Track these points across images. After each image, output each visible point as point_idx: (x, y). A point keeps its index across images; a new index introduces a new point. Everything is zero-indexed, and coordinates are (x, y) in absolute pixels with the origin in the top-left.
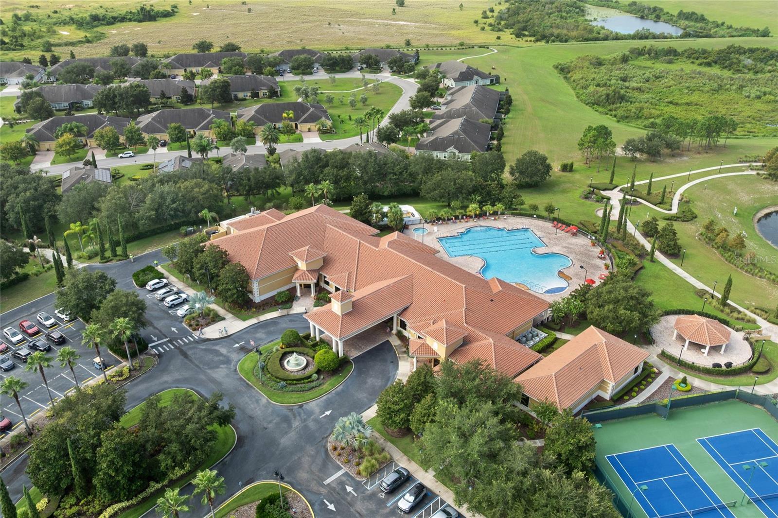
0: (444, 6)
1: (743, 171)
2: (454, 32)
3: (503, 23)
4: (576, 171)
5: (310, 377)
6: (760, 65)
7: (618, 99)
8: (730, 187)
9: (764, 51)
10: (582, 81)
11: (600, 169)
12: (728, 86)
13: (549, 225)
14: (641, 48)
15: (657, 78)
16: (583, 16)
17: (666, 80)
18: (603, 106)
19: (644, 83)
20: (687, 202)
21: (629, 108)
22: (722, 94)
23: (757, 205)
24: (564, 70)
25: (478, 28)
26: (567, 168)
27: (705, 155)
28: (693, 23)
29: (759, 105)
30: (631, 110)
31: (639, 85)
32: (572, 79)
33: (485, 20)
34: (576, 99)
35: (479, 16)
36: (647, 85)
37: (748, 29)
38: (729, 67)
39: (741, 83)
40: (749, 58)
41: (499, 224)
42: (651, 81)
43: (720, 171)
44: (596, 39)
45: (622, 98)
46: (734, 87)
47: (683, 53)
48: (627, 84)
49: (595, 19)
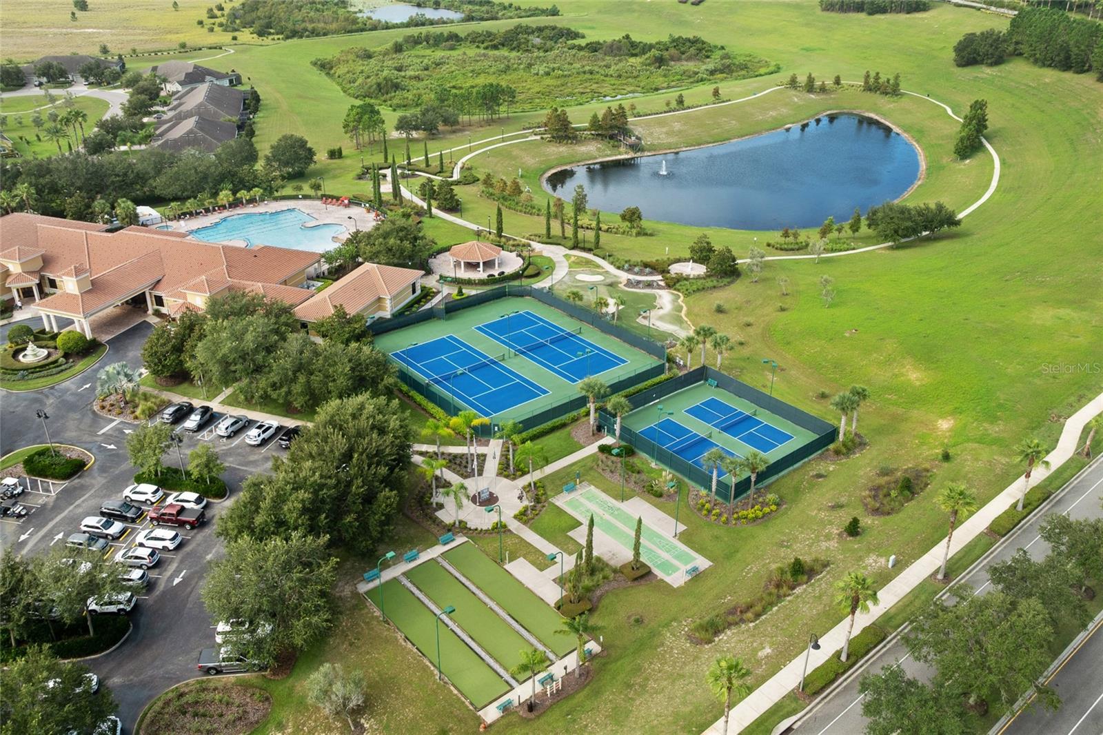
0: (150, 7)
1: (527, 137)
2: (169, 37)
3: (238, 21)
4: (346, 157)
5: (56, 361)
6: (550, 43)
7: (392, 88)
8: (514, 153)
9: (553, 29)
10: (348, 75)
11: (374, 153)
12: (515, 66)
13: (318, 203)
14: (416, 35)
15: (437, 65)
16: (345, 8)
17: (448, 66)
18: (376, 98)
19: (422, 70)
20: (469, 169)
21: (406, 96)
22: (510, 74)
23: (543, 166)
24: (325, 67)
25: (205, 30)
26: (335, 154)
27: (488, 127)
28: (478, 7)
29: (548, 81)
30: (407, 98)
31: (417, 73)
32: (337, 74)
33: (212, 21)
34: (342, 93)
35: (204, 16)
36: (426, 72)
37: (537, 9)
38: (517, 48)
39: (529, 61)
40: (538, 37)
41: (261, 209)
42: (431, 69)
43: (503, 140)
44: (362, 30)
45: (396, 87)
46: (522, 66)
47: (466, 39)
48: (403, 74)
49: (360, 11)
